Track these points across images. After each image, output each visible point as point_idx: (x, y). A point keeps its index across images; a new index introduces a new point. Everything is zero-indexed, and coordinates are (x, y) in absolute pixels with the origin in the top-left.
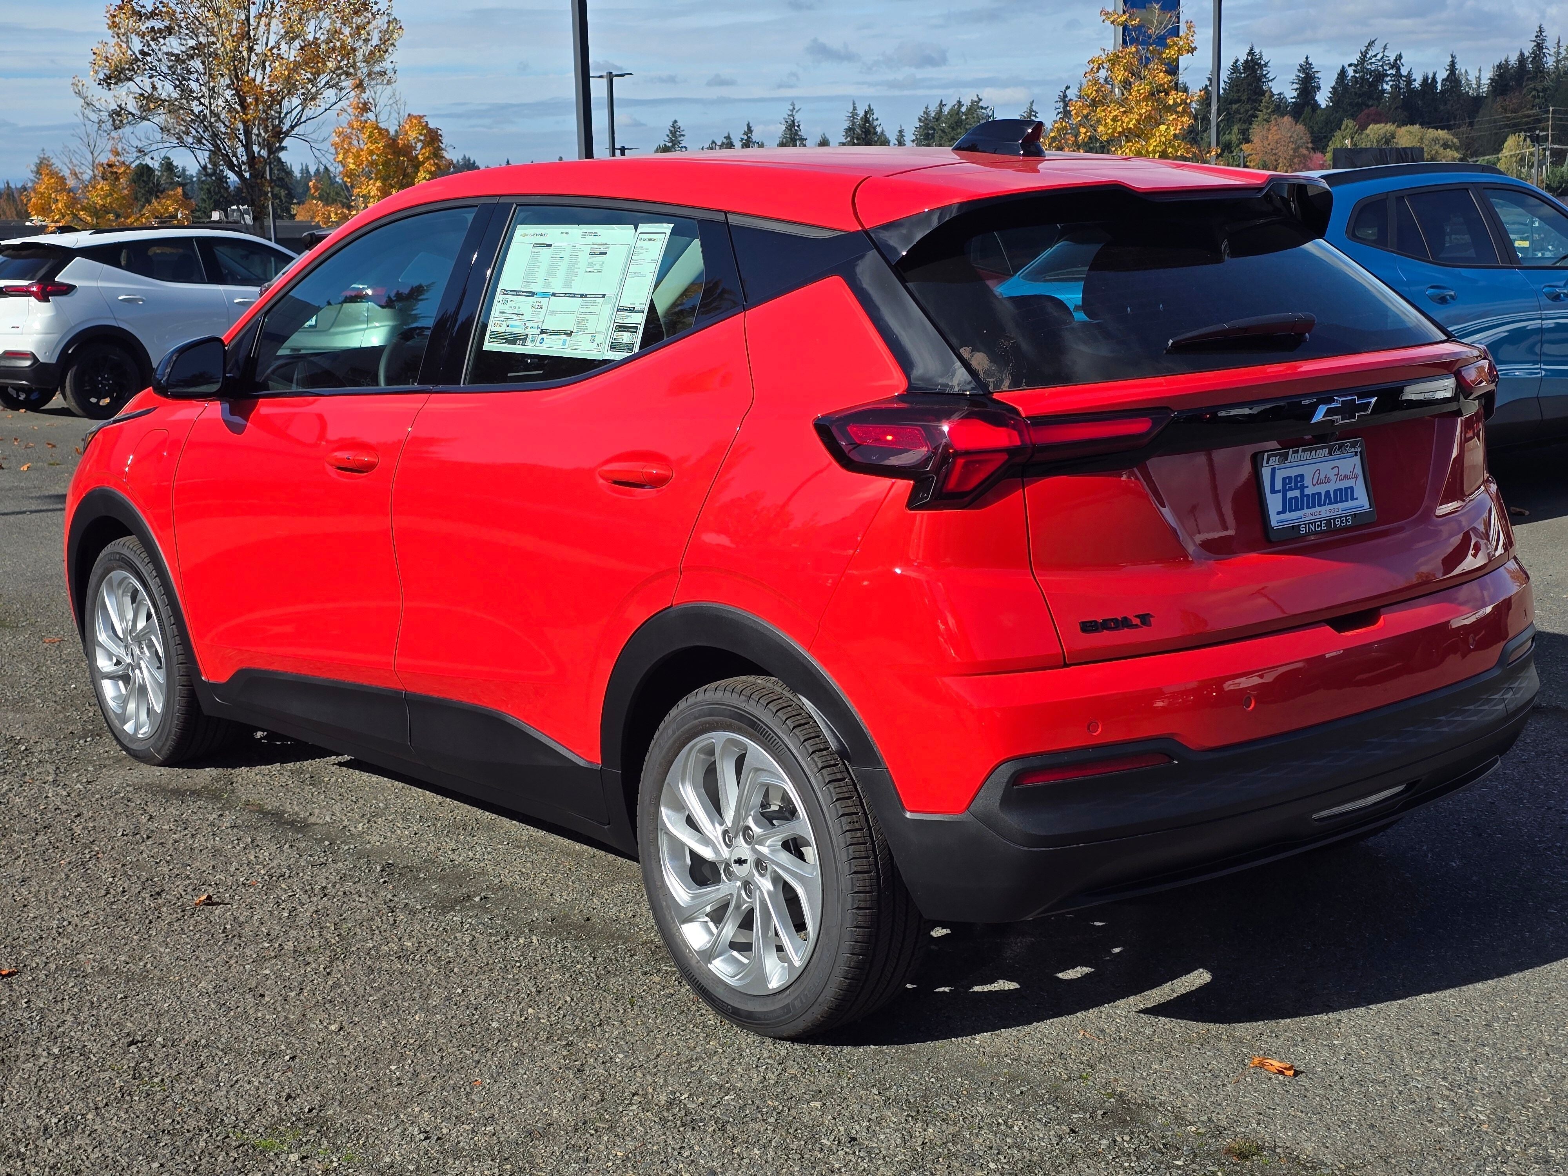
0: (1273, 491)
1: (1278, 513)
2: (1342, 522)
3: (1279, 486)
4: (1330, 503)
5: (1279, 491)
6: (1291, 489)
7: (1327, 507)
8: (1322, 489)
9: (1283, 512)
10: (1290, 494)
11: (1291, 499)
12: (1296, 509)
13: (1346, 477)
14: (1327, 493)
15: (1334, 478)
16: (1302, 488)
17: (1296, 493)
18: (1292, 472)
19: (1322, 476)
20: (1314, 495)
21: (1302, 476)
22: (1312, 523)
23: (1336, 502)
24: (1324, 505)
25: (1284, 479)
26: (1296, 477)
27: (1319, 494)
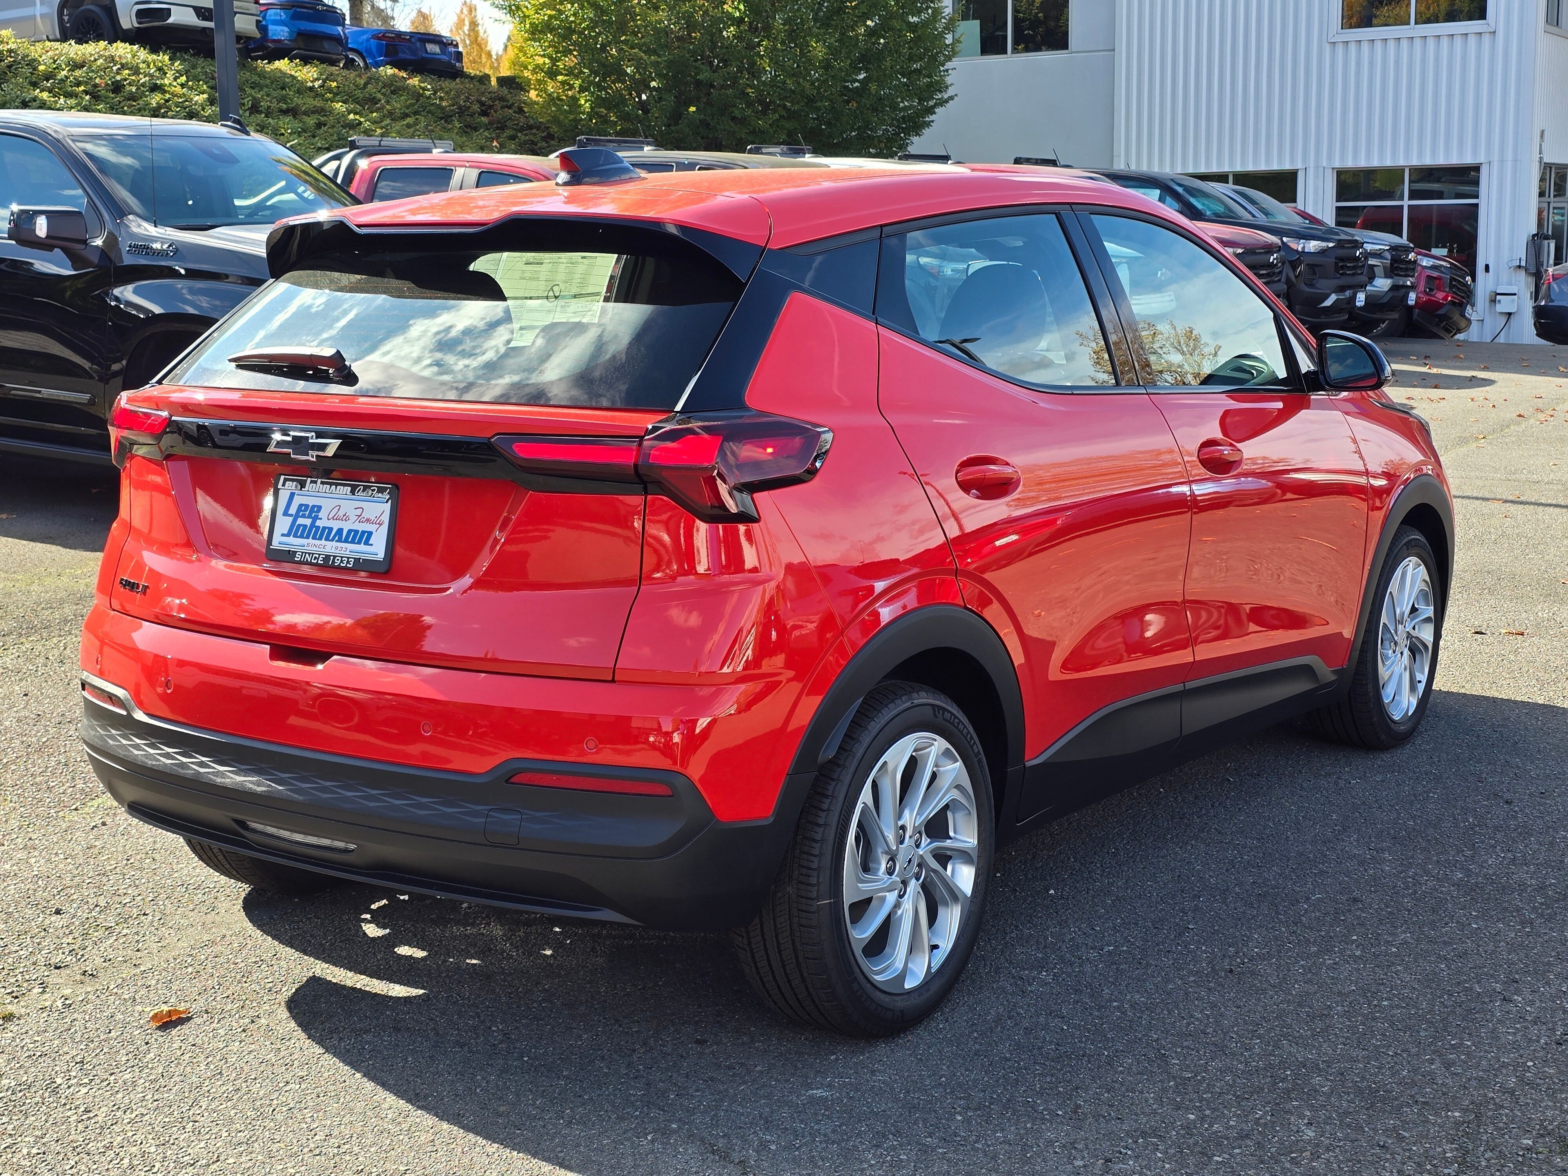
0: (286, 513)
1: (283, 535)
2: (342, 561)
3: (293, 510)
4: (340, 541)
5: (291, 515)
6: (303, 516)
7: (334, 544)
8: (336, 525)
9: (288, 535)
10: (300, 521)
11: (299, 525)
12: (301, 537)
13: (368, 520)
14: (340, 531)
15: (353, 518)
16: (316, 518)
17: (308, 522)
18: (311, 502)
19: (341, 513)
20: (324, 528)
21: (320, 508)
22: (309, 554)
23: (346, 541)
24: (332, 540)
25: (301, 505)
26: (314, 506)
27: (331, 529)
